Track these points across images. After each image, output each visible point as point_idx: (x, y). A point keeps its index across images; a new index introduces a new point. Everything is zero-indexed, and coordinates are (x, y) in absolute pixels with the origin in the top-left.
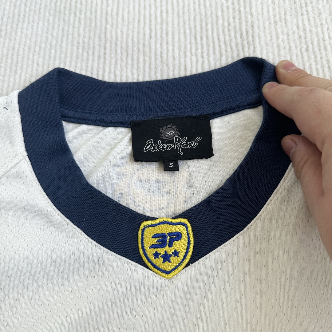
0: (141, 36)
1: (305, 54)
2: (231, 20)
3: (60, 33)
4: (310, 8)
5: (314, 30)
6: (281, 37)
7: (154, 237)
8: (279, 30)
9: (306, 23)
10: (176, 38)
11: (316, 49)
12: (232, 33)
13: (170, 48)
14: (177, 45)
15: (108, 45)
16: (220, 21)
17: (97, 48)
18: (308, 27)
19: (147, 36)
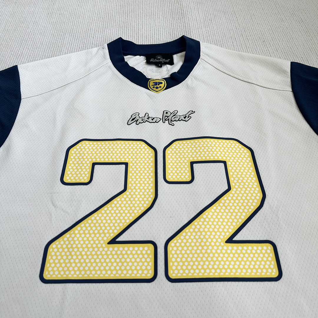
0: (151, 34)
1: (208, 37)
2: (183, 29)
5: (211, 31)
6: (200, 32)
7: (153, 83)
9: (209, 29)
11: (212, 36)
13: (162, 37)
14: (164, 36)
16: (179, 30)
17: (136, 37)
18: (209, 31)
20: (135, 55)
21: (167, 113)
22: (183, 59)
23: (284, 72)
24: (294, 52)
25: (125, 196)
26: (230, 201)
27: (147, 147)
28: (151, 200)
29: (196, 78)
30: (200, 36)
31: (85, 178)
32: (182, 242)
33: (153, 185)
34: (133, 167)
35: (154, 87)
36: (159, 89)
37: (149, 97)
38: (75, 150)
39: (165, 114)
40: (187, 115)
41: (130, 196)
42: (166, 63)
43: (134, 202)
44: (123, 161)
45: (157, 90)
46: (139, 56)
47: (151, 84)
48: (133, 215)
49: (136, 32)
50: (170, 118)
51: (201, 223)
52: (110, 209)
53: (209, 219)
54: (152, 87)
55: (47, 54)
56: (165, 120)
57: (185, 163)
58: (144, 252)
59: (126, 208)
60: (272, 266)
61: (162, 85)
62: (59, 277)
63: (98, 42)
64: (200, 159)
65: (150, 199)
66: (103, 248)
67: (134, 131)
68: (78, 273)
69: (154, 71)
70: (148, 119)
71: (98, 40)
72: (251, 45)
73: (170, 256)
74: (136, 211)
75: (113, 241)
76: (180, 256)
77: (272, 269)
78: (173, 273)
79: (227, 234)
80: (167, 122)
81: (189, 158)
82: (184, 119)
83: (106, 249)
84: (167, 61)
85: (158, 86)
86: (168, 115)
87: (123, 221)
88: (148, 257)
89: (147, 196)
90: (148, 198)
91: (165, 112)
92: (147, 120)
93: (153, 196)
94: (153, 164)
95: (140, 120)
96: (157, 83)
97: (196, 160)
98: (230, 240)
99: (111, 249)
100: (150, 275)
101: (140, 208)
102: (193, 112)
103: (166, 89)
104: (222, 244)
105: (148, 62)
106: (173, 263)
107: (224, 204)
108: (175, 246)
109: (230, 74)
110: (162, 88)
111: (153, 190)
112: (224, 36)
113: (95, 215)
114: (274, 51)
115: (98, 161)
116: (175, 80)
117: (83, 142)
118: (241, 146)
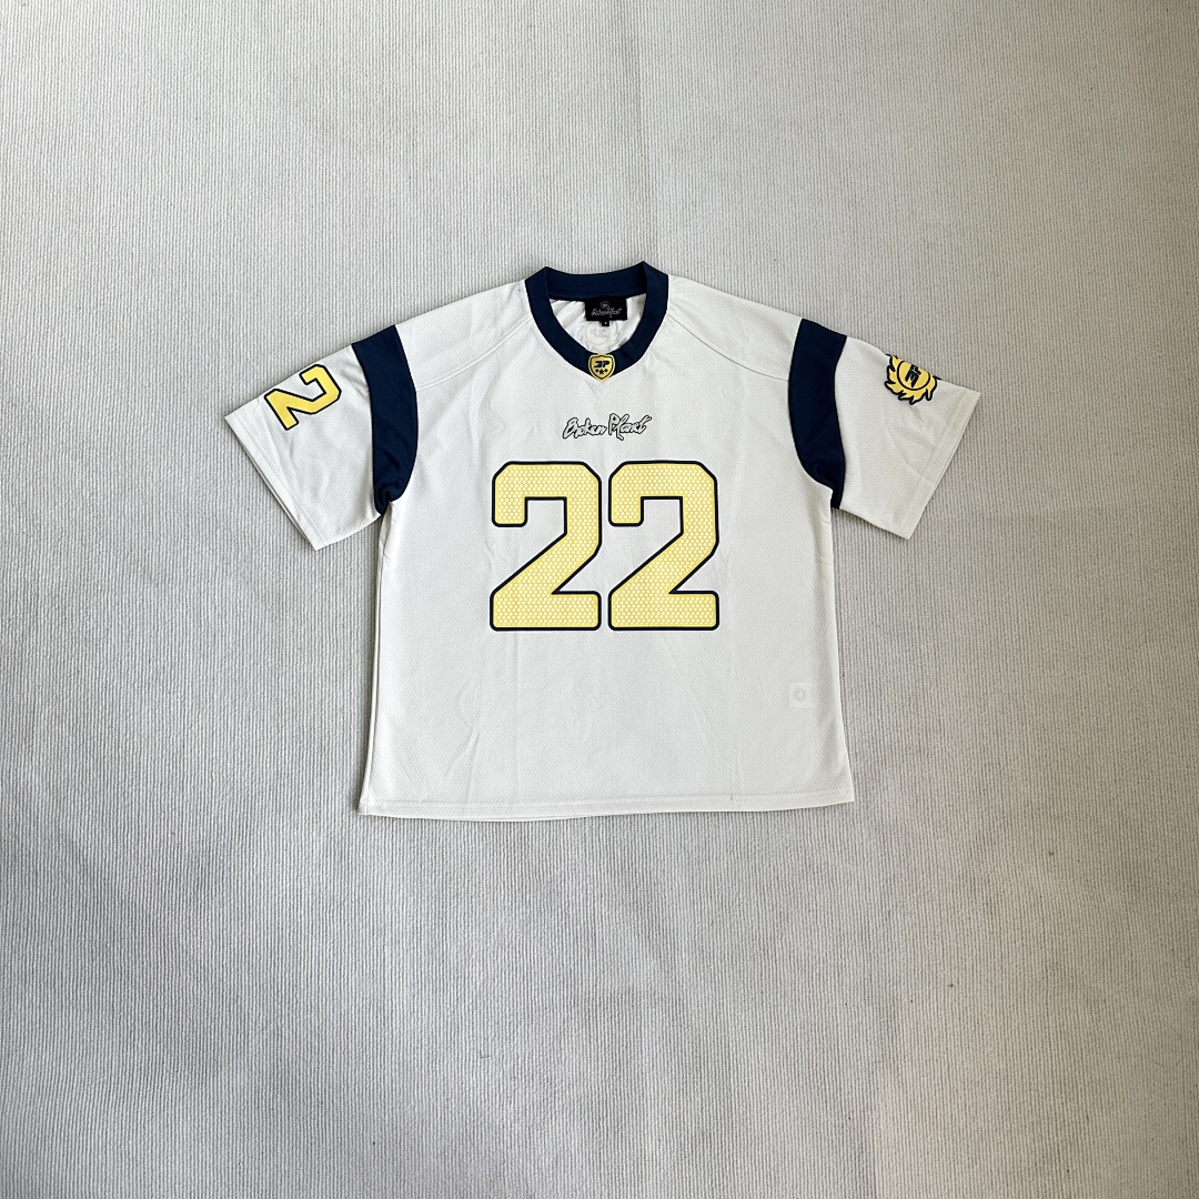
3: (543, 235)
9: (689, 233)
12: (645, 238)
15: (573, 245)
20: (571, 300)
21: (614, 419)
22: (642, 308)
23: (787, 342)
24: (818, 288)
25: (566, 542)
26: (680, 548)
27: (589, 474)
28: (595, 547)
29: (658, 356)
31: (519, 518)
32: (626, 592)
33: (596, 528)
34: (573, 503)
35: (597, 371)
36: (605, 374)
37: (591, 388)
38: (502, 478)
39: (612, 421)
40: (641, 424)
41: (571, 542)
42: (616, 318)
43: (576, 549)
44: (560, 495)
45: (602, 376)
46: (574, 302)
47: (593, 363)
48: (576, 563)
49: (566, 236)
50: (618, 427)
51: (646, 573)
52: (551, 556)
53: (655, 569)
56: (612, 430)
57: (635, 499)
58: (588, 602)
59: (568, 555)
60: (710, 616)
61: (609, 367)
62: (509, 626)
64: (652, 494)
65: (593, 546)
66: (548, 598)
67: (571, 449)
68: (525, 621)
69: (598, 334)
70: (591, 429)
71: (507, 257)
73: (613, 607)
74: (578, 559)
75: (557, 592)
76: (623, 606)
77: (710, 619)
78: (616, 622)
79: (672, 584)
80: (614, 433)
81: (640, 491)
82: (637, 431)
83: (550, 599)
84: (617, 312)
85: (604, 369)
86: (616, 422)
87: (566, 570)
88: (592, 607)
89: (590, 542)
90: (591, 544)
91: (612, 417)
92: (589, 431)
93: (596, 542)
94: (596, 500)
95: (579, 432)
96: (601, 362)
97: (647, 494)
98: (674, 591)
99: (555, 599)
100: (594, 624)
101: (583, 555)
102: (650, 418)
103: (614, 374)
104: (665, 595)
105: (589, 318)
106: (616, 612)
107: (673, 552)
108: (619, 596)
109: (708, 342)
110: (609, 371)
111: (597, 535)
113: (536, 563)
114: (787, 286)
115: (531, 495)
116: (627, 355)
117: (509, 467)
118: (705, 473)
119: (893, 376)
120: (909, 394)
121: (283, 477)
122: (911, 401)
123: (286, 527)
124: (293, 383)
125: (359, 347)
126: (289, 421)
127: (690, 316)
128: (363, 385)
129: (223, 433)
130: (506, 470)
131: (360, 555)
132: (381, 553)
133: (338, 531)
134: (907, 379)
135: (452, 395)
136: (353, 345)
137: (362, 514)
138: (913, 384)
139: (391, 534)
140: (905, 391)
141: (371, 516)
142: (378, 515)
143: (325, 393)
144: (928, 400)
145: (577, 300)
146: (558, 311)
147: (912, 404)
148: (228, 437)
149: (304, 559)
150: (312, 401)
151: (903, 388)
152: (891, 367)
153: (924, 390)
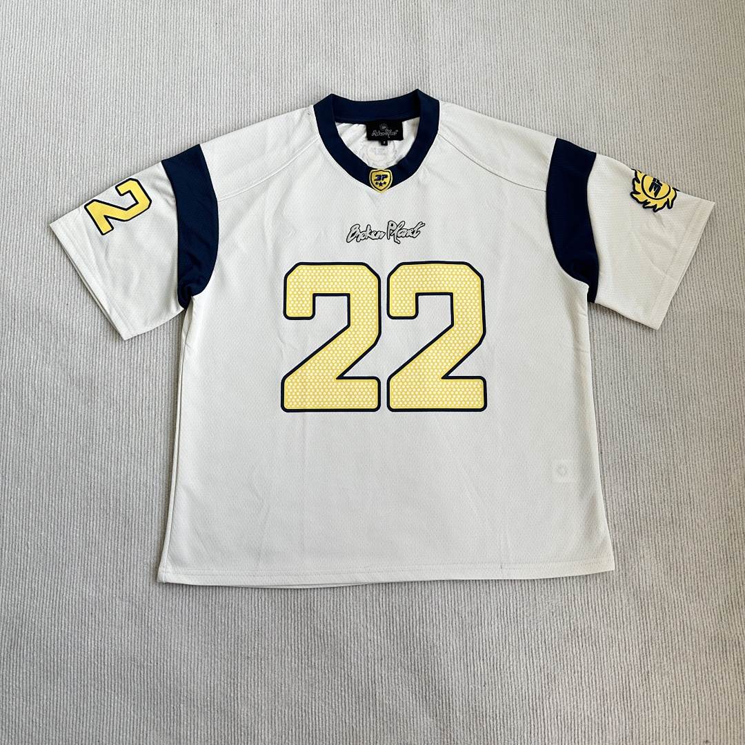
3: (330, 70)
4: (458, 58)
5: (459, 70)
8: (442, 70)
9: (456, 67)
10: (391, 75)
12: (419, 72)
14: (391, 79)
15: (356, 78)
16: (413, 66)
18: (456, 69)
19: (376, 74)
20: (353, 123)
21: (392, 225)
22: (416, 129)
23: (544, 158)
24: (569, 114)
25: (349, 333)
26: (451, 338)
27: (370, 273)
28: (375, 337)
29: (430, 170)
30: (443, 82)
31: (308, 311)
32: (403, 378)
33: (376, 320)
34: (356, 299)
35: (377, 183)
36: (384, 186)
37: (371, 198)
38: (293, 277)
39: (390, 227)
40: (416, 229)
41: (353, 333)
42: (393, 138)
43: (358, 339)
44: (344, 291)
45: (381, 188)
46: (356, 125)
47: (374, 177)
48: (358, 352)
49: (350, 70)
50: (395, 232)
51: (421, 361)
52: (336, 346)
53: (429, 357)
54: (374, 183)
55: (231, 117)
56: (390, 235)
57: (410, 295)
58: (369, 387)
59: (351, 345)
60: (479, 399)
61: (387, 180)
62: (298, 407)
63: (298, 92)
64: (426, 291)
65: (373, 336)
66: (333, 383)
67: (354, 251)
68: (313, 403)
69: (377, 152)
70: (372, 234)
71: (298, 88)
72: (512, 98)
73: (391, 390)
74: (360, 349)
75: (341, 377)
76: (401, 390)
77: (479, 402)
78: (394, 404)
79: (444, 370)
80: (392, 237)
81: (415, 288)
82: (412, 235)
83: (335, 384)
84: (395, 133)
85: (383, 182)
86: (393, 228)
87: (349, 358)
88: (373, 391)
89: (371, 333)
90: (371, 335)
91: (390, 223)
92: (369, 236)
93: (376, 333)
94: (376, 296)
95: (361, 237)
96: (380, 176)
97: (421, 291)
98: (446, 377)
99: (340, 384)
100: (375, 406)
101: (364, 345)
102: (423, 224)
103: (391, 186)
104: (438, 380)
105: (370, 138)
106: (394, 396)
107: (444, 341)
108: (397, 381)
109: (475, 158)
110: (387, 184)
111: (376, 327)
112: (477, 80)
113: (322, 351)
114: (542, 112)
115: (319, 291)
116: (403, 170)
117: (300, 267)
118: (472, 272)
119: (638, 187)
120: (653, 203)
121: (98, 276)
122: (655, 209)
123: (100, 321)
124: (110, 195)
125: (168, 164)
126: (105, 227)
127: (459, 136)
128: (171, 196)
129: (48, 239)
130: (296, 270)
131: (165, 345)
132: (183, 343)
133: (146, 323)
134: (650, 190)
135: (249, 204)
136: (163, 162)
137: (167, 307)
138: (656, 194)
139: (192, 324)
140: (649, 200)
141: (176, 309)
142: (182, 309)
143: (137, 203)
144: (669, 208)
145: (359, 123)
146: (343, 133)
147: (655, 211)
148: (52, 242)
149: (115, 349)
150: (126, 210)
151: (648, 198)
152: (636, 179)
153: (665, 200)
